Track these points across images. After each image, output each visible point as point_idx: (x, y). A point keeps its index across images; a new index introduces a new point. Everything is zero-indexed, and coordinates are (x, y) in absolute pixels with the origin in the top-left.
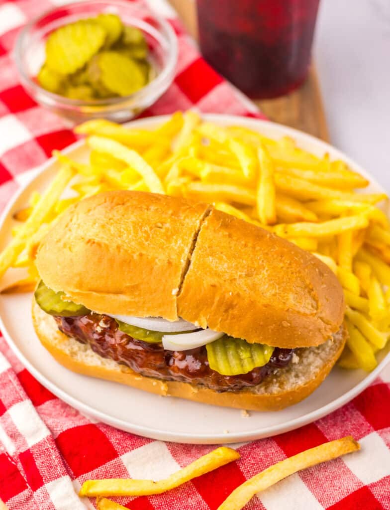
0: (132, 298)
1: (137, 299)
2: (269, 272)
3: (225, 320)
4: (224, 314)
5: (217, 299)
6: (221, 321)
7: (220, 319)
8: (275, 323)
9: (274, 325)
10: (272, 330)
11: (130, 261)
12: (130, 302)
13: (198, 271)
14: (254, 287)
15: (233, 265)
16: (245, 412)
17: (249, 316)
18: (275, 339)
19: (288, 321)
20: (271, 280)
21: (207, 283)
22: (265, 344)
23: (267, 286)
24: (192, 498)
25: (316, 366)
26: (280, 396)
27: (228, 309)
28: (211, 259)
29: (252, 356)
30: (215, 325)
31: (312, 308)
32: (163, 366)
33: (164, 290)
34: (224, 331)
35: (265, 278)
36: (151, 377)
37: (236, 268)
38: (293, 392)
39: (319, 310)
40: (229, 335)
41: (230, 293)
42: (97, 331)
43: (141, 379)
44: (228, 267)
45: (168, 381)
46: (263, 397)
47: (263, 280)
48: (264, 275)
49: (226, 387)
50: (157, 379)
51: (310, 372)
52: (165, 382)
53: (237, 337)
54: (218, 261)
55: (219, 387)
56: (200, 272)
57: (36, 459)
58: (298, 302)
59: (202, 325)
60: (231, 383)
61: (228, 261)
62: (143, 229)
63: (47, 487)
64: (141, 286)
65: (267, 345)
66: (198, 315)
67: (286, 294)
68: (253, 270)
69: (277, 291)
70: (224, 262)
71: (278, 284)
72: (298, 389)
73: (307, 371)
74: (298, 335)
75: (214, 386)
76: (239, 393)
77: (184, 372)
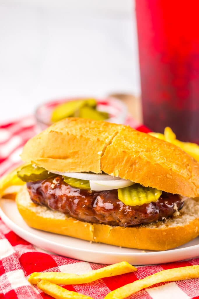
0: (74, 160)
1: (76, 161)
2: (160, 152)
3: (131, 171)
4: (130, 167)
5: (126, 158)
7: (127, 171)
8: (162, 175)
9: (161, 176)
11: (74, 139)
12: (72, 163)
13: (115, 146)
14: (150, 157)
15: (138, 146)
16: (144, 251)
17: (145, 168)
18: (162, 185)
19: (171, 175)
20: (162, 156)
21: (120, 150)
22: (155, 188)
23: (159, 158)
24: (102, 288)
25: (191, 219)
26: (165, 231)
27: (133, 165)
28: (125, 141)
29: (147, 196)
30: (124, 175)
31: (187, 176)
32: (90, 206)
33: (93, 154)
34: (129, 179)
35: (158, 154)
36: (84, 221)
37: (140, 147)
38: (174, 229)
39: (192, 178)
40: (132, 181)
41: (135, 156)
42: (51, 188)
43: (76, 222)
44: (135, 146)
45: (94, 223)
46: (155, 230)
47: (157, 155)
48: (157, 153)
49: (130, 219)
50: (87, 222)
51: (186, 222)
52: (92, 225)
53: (137, 183)
54: (129, 143)
55: (125, 219)
56: (117, 146)
57: (4, 263)
58: (178, 169)
59: (115, 175)
60: (133, 214)
61: (136, 144)
62: (85, 129)
63: (7, 274)
64: (80, 152)
65: (157, 189)
66: (113, 169)
67: (170, 164)
68: (151, 150)
69: (165, 161)
70: (133, 144)
71: (166, 158)
72: (178, 227)
73: (185, 221)
74: (177, 185)
75: (122, 219)
76: (138, 228)
77: (103, 210)
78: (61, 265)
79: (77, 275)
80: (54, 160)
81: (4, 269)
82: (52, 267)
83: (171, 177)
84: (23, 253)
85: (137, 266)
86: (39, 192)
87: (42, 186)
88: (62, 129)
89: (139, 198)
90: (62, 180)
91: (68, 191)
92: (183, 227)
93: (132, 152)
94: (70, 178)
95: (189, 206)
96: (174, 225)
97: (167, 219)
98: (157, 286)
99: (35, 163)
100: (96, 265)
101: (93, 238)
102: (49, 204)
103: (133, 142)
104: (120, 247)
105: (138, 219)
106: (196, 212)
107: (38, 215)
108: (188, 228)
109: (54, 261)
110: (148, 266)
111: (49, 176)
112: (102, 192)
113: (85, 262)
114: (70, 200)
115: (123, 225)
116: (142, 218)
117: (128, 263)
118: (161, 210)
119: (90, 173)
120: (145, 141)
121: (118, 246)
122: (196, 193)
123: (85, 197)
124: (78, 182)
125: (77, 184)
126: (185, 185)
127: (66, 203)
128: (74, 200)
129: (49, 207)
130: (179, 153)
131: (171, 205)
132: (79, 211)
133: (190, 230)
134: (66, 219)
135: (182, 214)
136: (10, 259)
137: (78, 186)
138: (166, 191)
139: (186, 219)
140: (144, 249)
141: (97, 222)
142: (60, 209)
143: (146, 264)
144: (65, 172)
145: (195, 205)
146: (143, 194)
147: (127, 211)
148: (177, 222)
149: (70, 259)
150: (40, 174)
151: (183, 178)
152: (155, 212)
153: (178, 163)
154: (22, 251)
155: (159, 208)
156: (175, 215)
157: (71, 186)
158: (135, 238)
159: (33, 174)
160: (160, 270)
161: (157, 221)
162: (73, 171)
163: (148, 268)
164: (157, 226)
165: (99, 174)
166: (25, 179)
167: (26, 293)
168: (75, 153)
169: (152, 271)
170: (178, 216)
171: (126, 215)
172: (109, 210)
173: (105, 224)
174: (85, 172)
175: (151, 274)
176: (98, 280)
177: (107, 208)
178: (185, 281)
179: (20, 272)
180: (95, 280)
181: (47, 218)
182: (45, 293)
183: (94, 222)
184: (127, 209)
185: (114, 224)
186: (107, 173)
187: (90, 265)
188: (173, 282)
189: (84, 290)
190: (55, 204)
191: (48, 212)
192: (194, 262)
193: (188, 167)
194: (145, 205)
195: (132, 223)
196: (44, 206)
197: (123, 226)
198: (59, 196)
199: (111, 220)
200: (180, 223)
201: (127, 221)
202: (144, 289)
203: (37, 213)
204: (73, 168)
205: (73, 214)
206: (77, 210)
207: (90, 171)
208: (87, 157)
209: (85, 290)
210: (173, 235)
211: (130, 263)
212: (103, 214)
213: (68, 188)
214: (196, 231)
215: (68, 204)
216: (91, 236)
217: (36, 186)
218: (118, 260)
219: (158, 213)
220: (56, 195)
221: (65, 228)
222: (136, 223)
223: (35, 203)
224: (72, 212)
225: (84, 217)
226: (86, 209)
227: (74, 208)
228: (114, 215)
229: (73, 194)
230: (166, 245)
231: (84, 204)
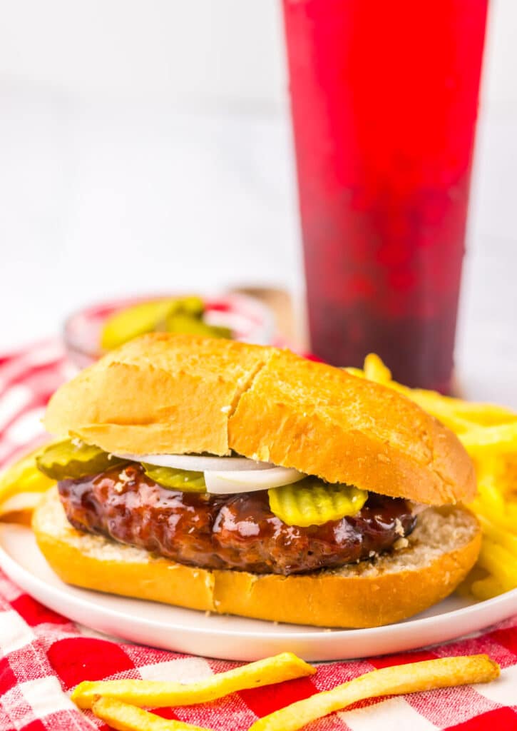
0: (167, 427)
1: (172, 428)
2: (362, 406)
3: (296, 449)
4: (294, 440)
5: (284, 420)
6: (289, 451)
7: (288, 448)
8: (368, 455)
9: (366, 457)
11: (167, 379)
12: (163, 433)
13: (260, 393)
14: (340, 417)
15: (312, 392)
16: (329, 630)
17: (329, 443)
18: (368, 477)
19: (387, 456)
20: (366, 413)
21: (271, 402)
22: (352, 486)
23: (359, 418)
24: (239, 712)
25: (433, 555)
26: (378, 582)
27: (300, 434)
28: (280, 383)
29: (334, 504)
30: (282, 457)
31: (424, 456)
32: (207, 530)
33: (211, 410)
34: (294, 466)
35: (356, 410)
36: (191, 564)
37: (316, 395)
38: (396, 578)
39: (434, 461)
40: (301, 471)
41: (305, 414)
42: (116, 491)
43: (177, 566)
44: (304, 393)
45: (215, 568)
46: (352, 581)
47: (354, 412)
48: (355, 407)
49: (297, 556)
50: (200, 567)
51: (424, 560)
52: (211, 572)
53: (313, 474)
54: (290, 386)
55: (287, 556)
56: (263, 394)
57: (12, 662)
58: (403, 443)
59: (262, 459)
60: (304, 545)
61: (305, 388)
62: (190, 357)
63: (22, 687)
64: (180, 409)
65: (356, 488)
66: (257, 445)
67: (385, 430)
68: (339, 400)
69: (373, 425)
70: (299, 387)
71: (376, 418)
72: (405, 573)
73: (420, 560)
74: (402, 478)
75: (279, 556)
76: (317, 578)
77: (237, 537)
78: (142, 666)
79: (182, 685)
80: (121, 427)
81: (15, 677)
82: (124, 671)
83: (388, 460)
84: (55, 641)
85: (316, 662)
86: (87, 503)
87: (95, 487)
88: (136, 359)
89: (318, 509)
90: (140, 473)
91: (154, 497)
92: (418, 572)
93: (298, 406)
94: (158, 467)
95: (429, 526)
96: (397, 569)
97: (380, 555)
98: (362, 707)
99: (78, 436)
100: (223, 663)
101: (214, 603)
102: (110, 528)
104: (275, 624)
105: (316, 557)
106: (445, 539)
107: (85, 554)
108: (429, 575)
109: (126, 657)
110: (340, 662)
111: (110, 466)
112: (232, 498)
113: (196, 658)
114: (159, 517)
115: (282, 571)
116: (325, 553)
117: (295, 657)
118: (365, 534)
119: (205, 454)
120: (327, 381)
121: (270, 621)
122: (444, 495)
123: (195, 509)
124: (178, 476)
125: (176, 481)
126: (420, 478)
127: (149, 524)
128: (169, 516)
129: (111, 535)
130: (404, 406)
131: (389, 522)
132: (181, 542)
133: (433, 580)
134: (150, 563)
135: (413, 544)
136: (25, 654)
137: (177, 485)
138: (377, 492)
139: (423, 555)
140: (330, 625)
141: (222, 566)
142: (137, 540)
143: (334, 659)
144: (147, 455)
145: (441, 526)
146: (326, 499)
147: (290, 537)
148: (402, 561)
149: (162, 652)
150: (91, 461)
151: (414, 462)
152: (354, 539)
153: (403, 428)
154: (53, 636)
155: (363, 531)
156: (397, 546)
157: (160, 485)
158: (310, 600)
159: (73, 462)
160: (367, 670)
161: (358, 561)
162: (165, 452)
163: (340, 667)
164: (359, 572)
165: (224, 457)
166: (54, 473)
167: (68, 726)
168: (169, 411)
169: (350, 673)
170: (404, 548)
171: (288, 549)
172: (249, 538)
173: (240, 570)
174: (193, 454)
175: (349, 679)
176: (229, 696)
177: (244, 533)
178: (426, 694)
179: (52, 683)
180: (222, 695)
181: (105, 562)
182: (111, 725)
183: (216, 566)
184: (291, 534)
185: (261, 569)
186: (243, 454)
187: (209, 663)
188: (397, 695)
189: (199, 717)
190: (124, 529)
191: (109, 547)
193: (425, 438)
194: (332, 525)
195: (303, 567)
196: (98, 535)
197: (281, 574)
198: (135, 509)
199: (253, 561)
200: (409, 564)
201: (292, 561)
202: (334, 713)
203: (83, 549)
204: (166, 444)
205: (168, 549)
206: (177, 540)
207: (205, 450)
208: (197, 419)
209: (201, 717)
210: (395, 590)
211: (299, 655)
212: (236, 546)
213: (154, 491)
214: (446, 583)
215: (155, 528)
216: (209, 600)
217: (80, 489)
218: (273, 649)
219: (361, 541)
220: (127, 506)
221: (147, 582)
222: (310, 566)
223: (77, 529)
224: (164, 546)
225: (192, 555)
226: (197, 536)
227: (170, 535)
228: (261, 548)
229: (165, 504)
230: (380, 615)
231: (192, 526)
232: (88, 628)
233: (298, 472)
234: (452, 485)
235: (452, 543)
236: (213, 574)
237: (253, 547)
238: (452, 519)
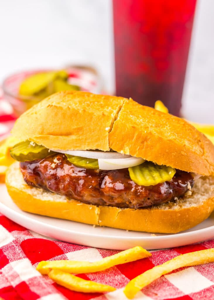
0: (78, 137)
1: (81, 138)
2: (170, 127)
3: (143, 148)
4: (141, 144)
5: (136, 134)
6: (139, 150)
7: (138, 148)
8: (176, 152)
9: (175, 153)
10: (174, 156)
11: (77, 114)
12: (76, 139)
13: (122, 121)
14: (161, 133)
15: (147, 121)
16: (154, 235)
17: (158, 146)
18: (176, 162)
19: (185, 152)
20: (172, 131)
21: (129, 125)
22: (169, 166)
23: (169, 134)
24: (118, 276)
25: (203, 199)
26: (179, 212)
27: (144, 141)
28: (131, 116)
29: (161, 175)
30: (135, 152)
31: (200, 152)
32: (97, 187)
33: (100, 130)
34: (141, 157)
35: (168, 130)
36: (89, 203)
37: (149, 122)
38: (188, 210)
39: (205, 154)
40: (144, 159)
41: (145, 132)
42: (52, 167)
43: (81, 204)
44: (143, 121)
45: (100, 205)
46: (168, 212)
47: (167, 130)
48: (167, 128)
49: (143, 200)
50: (93, 204)
51: (199, 202)
52: (98, 207)
53: (150, 160)
54: (136, 118)
55: (138, 200)
56: (124, 121)
57: (5, 251)
58: (191, 146)
59: (125, 153)
60: (146, 195)
61: (143, 118)
62: (85, 103)
63: (12, 264)
64: (84, 128)
65: (171, 167)
66: (123, 146)
67: (182, 140)
68: (159, 125)
69: (177, 137)
70: (140, 118)
71: (177, 134)
72: (192, 208)
73: (197, 201)
74: (192, 162)
75: (134, 200)
76: (151, 210)
77: (113, 190)
78: (68, 253)
79: (90, 263)
80: (55, 137)
81: (8, 259)
82: (59, 255)
83: (186, 154)
84: (23, 240)
85: (153, 250)
86: (36, 173)
87: (41, 165)
88: (59, 103)
89: (153, 178)
90: (64, 159)
91: (71, 171)
92: (198, 207)
93: (141, 127)
94: (73, 156)
96: (187, 206)
97: (179, 199)
98: (175, 272)
99: (33, 140)
100: (105, 250)
101: (99, 221)
102: (48, 186)
103: (140, 116)
104: (127, 231)
105: (151, 200)
106: (206, 191)
107: (35, 197)
108: (203, 208)
109: (60, 249)
110: (161, 250)
111: (49, 155)
112: (110, 172)
113: (92, 248)
114: (74, 181)
115: (134, 207)
116: (156, 198)
117: (142, 248)
118: (174, 189)
119: (97, 150)
120: (152, 115)
121: (125, 230)
122: (210, 171)
123: (92, 177)
124: (83, 161)
125: (83, 163)
126: (200, 163)
127: (69, 184)
128: (79, 180)
129: (49, 189)
130: (190, 128)
131: (185, 184)
132: (85, 193)
133: (204, 211)
135: (193, 193)
136: (9, 247)
137: (84, 165)
138: (181, 170)
139: (199, 199)
140: (154, 232)
141: (104, 204)
142: (61, 191)
143: (159, 248)
144: (68, 150)
146: (156, 173)
147: (139, 191)
148: (189, 202)
149: (77, 246)
150: (39, 153)
151: (197, 155)
152: (169, 192)
153: (190, 138)
154: (22, 237)
155: (173, 188)
156: (187, 194)
157: (74, 165)
158: (147, 220)
159: (30, 153)
161: (169, 202)
162: (78, 149)
163: (161, 252)
164: (170, 207)
165: (107, 152)
166: (20, 158)
167: (39, 285)
168: (79, 130)
169: (167, 256)
170: (189, 196)
171: (138, 196)
172: (120, 191)
173: (112, 206)
174: (91, 150)
175: (167, 259)
176: (112, 267)
177: (117, 188)
178: (204, 266)
179: (26, 262)
180: (108, 267)
181: (45, 201)
182: (58, 283)
183: (101, 204)
184: (140, 189)
185: (123, 206)
186: (116, 151)
187: (99, 251)
188: (191, 266)
189: (99, 278)
190: (55, 186)
191: (45, 194)
192: (207, 244)
193: (200, 143)
194: (159, 185)
195: (144, 205)
196: (40, 188)
197: (133, 208)
198: (62, 176)
199: (120, 202)
200: (192, 203)
201: (140, 202)
202: (163, 276)
203: (33, 195)
204: (78, 145)
205: (78, 196)
206: (82, 192)
207: (97, 148)
208: (93, 133)
209: (100, 278)
210: (187, 216)
211: (144, 248)
212: (112, 195)
213: (71, 168)
214: (209, 212)
215: (72, 186)
216: (96, 220)
217: (33, 166)
218: (131, 245)
219: (172, 193)
220: (57, 175)
221: (65, 211)
222: (148, 205)
223: (29, 185)
224: (76, 194)
225: (89, 199)
226: (93, 190)
227: (79, 189)
228: (125, 195)
229: (76, 174)
230: (180, 227)
231: (91, 185)
232: (36, 233)
233: (144, 160)
234: (213, 166)
235: (210, 193)
236: (99, 208)
237: (121, 195)
238: (207, 181)
